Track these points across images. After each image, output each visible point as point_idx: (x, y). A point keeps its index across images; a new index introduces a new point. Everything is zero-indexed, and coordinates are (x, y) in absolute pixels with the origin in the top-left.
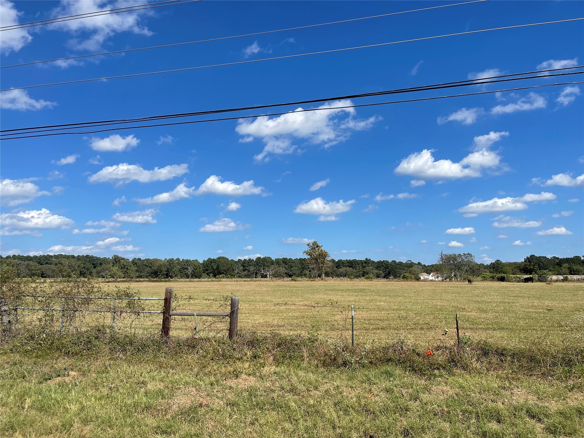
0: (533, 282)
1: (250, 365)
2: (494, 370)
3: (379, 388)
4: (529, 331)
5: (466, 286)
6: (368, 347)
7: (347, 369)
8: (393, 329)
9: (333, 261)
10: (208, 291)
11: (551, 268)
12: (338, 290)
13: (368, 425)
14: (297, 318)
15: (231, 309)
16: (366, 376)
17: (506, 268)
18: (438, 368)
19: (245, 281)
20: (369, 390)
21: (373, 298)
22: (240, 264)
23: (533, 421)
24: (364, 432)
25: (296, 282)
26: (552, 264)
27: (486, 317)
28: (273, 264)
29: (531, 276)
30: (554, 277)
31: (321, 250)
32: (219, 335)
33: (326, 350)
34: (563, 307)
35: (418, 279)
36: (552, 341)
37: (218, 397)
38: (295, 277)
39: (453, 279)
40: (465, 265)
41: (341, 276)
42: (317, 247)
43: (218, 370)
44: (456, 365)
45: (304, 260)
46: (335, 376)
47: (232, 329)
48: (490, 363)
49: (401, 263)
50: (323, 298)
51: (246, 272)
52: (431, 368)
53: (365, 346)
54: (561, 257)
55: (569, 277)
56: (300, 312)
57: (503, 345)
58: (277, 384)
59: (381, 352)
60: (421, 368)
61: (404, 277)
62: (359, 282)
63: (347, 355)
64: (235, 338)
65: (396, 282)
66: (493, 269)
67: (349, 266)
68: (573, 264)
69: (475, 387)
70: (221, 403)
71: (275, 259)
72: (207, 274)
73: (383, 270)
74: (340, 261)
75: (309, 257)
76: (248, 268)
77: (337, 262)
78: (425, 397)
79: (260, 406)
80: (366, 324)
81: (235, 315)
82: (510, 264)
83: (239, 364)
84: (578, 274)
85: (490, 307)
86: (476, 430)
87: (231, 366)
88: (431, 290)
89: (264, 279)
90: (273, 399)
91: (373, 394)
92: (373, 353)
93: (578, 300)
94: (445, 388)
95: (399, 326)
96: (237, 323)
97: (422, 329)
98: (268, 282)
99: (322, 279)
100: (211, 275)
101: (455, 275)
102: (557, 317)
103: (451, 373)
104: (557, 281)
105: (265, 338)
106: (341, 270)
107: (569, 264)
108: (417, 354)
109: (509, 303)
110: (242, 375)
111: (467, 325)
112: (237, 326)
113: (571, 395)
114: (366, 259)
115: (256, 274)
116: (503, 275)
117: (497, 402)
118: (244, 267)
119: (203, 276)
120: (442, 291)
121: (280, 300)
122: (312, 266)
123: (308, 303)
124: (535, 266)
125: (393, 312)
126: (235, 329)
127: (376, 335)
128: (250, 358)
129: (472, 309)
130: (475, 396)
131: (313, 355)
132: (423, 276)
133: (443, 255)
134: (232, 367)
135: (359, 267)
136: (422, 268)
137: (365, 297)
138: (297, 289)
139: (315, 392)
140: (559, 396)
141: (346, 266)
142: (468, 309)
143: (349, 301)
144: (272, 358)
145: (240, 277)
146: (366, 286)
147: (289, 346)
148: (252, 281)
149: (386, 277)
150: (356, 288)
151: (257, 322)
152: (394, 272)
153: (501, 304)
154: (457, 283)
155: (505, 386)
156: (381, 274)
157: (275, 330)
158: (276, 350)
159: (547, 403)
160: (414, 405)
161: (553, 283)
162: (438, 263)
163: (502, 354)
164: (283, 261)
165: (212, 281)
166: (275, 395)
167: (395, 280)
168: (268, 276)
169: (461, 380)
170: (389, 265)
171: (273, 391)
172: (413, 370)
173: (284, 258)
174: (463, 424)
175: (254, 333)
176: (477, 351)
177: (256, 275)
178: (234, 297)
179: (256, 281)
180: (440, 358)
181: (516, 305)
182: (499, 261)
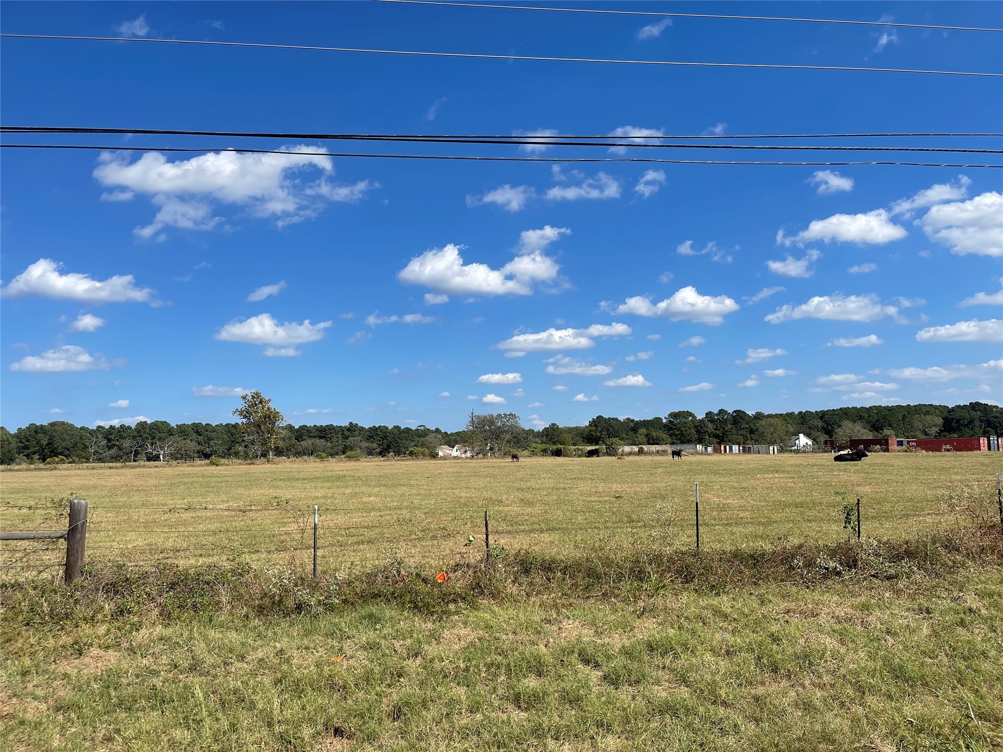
0: (598, 456)
1: (109, 630)
2: (536, 595)
3: (356, 645)
4: (589, 530)
5: (506, 464)
6: (341, 575)
7: (302, 617)
8: (388, 541)
9: (290, 428)
10: (25, 490)
11: (624, 436)
12: (297, 479)
13: (332, 711)
14: (214, 533)
15: (70, 525)
16: (335, 625)
17: (565, 435)
18: (455, 600)
19: (110, 468)
20: (339, 650)
21: (357, 490)
22: (100, 436)
23: (587, 669)
24: (324, 723)
25: (218, 468)
26: (625, 430)
27: (531, 512)
28: (172, 435)
29: (597, 447)
30: (627, 449)
31: (269, 408)
32: (44, 575)
33: (264, 587)
34: (636, 493)
35: (434, 456)
36: (619, 543)
37: (35, 698)
38: (216, 458)
39: (489, 455)
40: (506, 432)
41: (305, 454)
42: (261, 402)
43: (39, 643)
44: (482, 593)
45: (235, 426)
46: (279, 632)
47: (72, 563)
48: (531, 584)
49: (408, 430)
50: (266, 495)
51: (113, 452)
52: (444, 602)
53: (337, 575)
54: (636, 419)
55: (646, 448)
56: (222, 522)
57: (553, 554)
58: (164, 660)
59: (363, 583)
60: (428, 602)
61: (411, 454)
62: (335, 464)
63: (303, 594)
64: (78, 580)
65: (399, 462)
66: (547, 438)
67: (319, 437)
68: (653, 429)
69: (509, 624)
70: (43, 707)
71: (177, 426)
72: (27, 456)
73: (379, 442)
74: (303, 427)
75: (244, 421)
76: (117, 443)
77: (297, 431)
78: (431, 650)
79: (127, 705)
80: (342, 536)
81: (79, 536)
82: (570, 430)
83: (86, 629)
84: (658, 444)
85: (539, 496)
86: (505, 693)
87: (68, 634)
88: (453, 473)
89: (153, 462)
90: (154, 688)
91: (346, 656)
92: (349, 585)
93: (656, 482)
94: (463, 632)
95: (397, 535)
96: (83, 551)
97: (434, 537)
98: (161, 469)
99: (268, 461)
100: (36, 456)
101: (491, 449)
102: (627, 508)
103: (475, 607)
104: (630, 454)
105: (145, 575)
106: (304, 443)
107: (647, 429)
108: (423, 580)
109: (565, 489)
110: (92, 649)
111: (503, 527)
112: (83, 556)
113: (640, 624)
114: (351, 423)
115: (137, 453)
116: (560, 446)
117: (537, 645)
118: (109, 440)
119: (17, 460)
120: (469, 474)
121: (181, 501)
122: (251, 438)
123: (237, 505)
124: (603, 433)
125: (389, 512)
126: (79, 563)
127: (358, 554)
128: (109, 616)
129: (512, 501)
130: (507, 639)
131: (240, 597)
132: (443, 451)
133: (475, 416)
134: (71, 636)
135: (338, 438)
136: (441, 438)
137: (343, 489)
138: (219, 480)
139: (239, 665)
140: (625, 627)
141: (314, 437)
142: (506, 502)
143: (316, 497)
144: (156, 611)
145: (100, 460)
146: (347, 471)
147: (193, 587)
148: (126, 467)
149: (383, 454)
150: (330, 474)
151: (130, 546)
152: (396, 445)
153: (554, 492)
154: (495, 460)
155: (551, 618)
156: (374, 449)
157: (168, 558)
158: (165, 596)
159: (608, 639)
160: (413, 665)
161: (625, 457)
162: (466, 430)
163: (550, 569)
164: (193, 429)
165: (36, 469)
166: (157, 682)
167: (397, 459)
168: (162, 458)
169: (488, 616)
170: (388, 434)
171: (155, 673)
172: (416, 607)
173: (194, 423)
174: (487, 685)
175: (120, 567)
176: (513, 567)
177: (135, 456)
178: (76, 501)
179: (133, 467)
180: (459, 582)
181: (574, 492)
182: (555, 424)
